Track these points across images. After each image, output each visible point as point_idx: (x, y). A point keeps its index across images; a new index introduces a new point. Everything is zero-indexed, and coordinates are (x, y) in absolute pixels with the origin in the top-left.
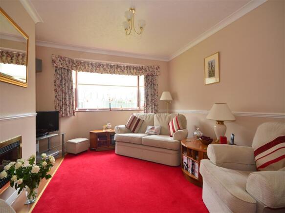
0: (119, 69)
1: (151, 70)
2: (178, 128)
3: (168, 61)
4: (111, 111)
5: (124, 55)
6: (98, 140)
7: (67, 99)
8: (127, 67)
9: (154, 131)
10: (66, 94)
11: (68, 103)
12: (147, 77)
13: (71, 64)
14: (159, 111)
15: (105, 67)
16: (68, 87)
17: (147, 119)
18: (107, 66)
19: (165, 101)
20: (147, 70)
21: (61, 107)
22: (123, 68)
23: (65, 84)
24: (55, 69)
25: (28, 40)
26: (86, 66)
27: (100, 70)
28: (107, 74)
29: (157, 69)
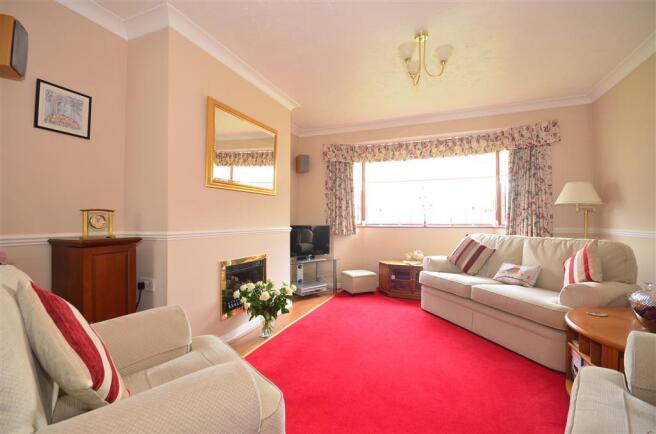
0: (442, 148)
1: (526, 134)
2: (583, 277)
3: (589, 101)
4: (425, 227)
5: (455, 118)
6: (393, 277)
7: (344, 207)
8: (461, 140)
9: (515, 275)
10: (341, 200)
11: (344, 213)
12: (516, 153)
13: (351, 153)
14: (556, 230)
15: (411, 147)
16: (345, 189)
17: (504, 247)
18: (416, 145)
19: (574, 205)
20: (516, 136)
21: (334, 220)
22: (450, 144)
23: (340, 186)
24: (326, 164)
25: (276, 137)
26: (376, 151)
27: (400, 154)
28: (414, 161)
29: (547, 129)
